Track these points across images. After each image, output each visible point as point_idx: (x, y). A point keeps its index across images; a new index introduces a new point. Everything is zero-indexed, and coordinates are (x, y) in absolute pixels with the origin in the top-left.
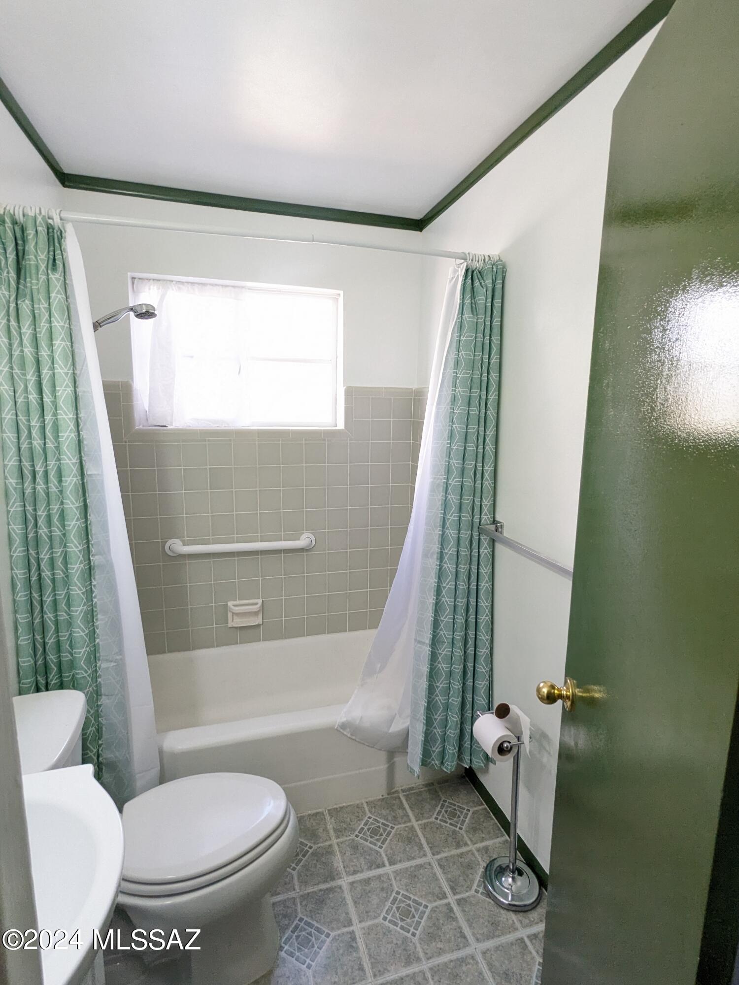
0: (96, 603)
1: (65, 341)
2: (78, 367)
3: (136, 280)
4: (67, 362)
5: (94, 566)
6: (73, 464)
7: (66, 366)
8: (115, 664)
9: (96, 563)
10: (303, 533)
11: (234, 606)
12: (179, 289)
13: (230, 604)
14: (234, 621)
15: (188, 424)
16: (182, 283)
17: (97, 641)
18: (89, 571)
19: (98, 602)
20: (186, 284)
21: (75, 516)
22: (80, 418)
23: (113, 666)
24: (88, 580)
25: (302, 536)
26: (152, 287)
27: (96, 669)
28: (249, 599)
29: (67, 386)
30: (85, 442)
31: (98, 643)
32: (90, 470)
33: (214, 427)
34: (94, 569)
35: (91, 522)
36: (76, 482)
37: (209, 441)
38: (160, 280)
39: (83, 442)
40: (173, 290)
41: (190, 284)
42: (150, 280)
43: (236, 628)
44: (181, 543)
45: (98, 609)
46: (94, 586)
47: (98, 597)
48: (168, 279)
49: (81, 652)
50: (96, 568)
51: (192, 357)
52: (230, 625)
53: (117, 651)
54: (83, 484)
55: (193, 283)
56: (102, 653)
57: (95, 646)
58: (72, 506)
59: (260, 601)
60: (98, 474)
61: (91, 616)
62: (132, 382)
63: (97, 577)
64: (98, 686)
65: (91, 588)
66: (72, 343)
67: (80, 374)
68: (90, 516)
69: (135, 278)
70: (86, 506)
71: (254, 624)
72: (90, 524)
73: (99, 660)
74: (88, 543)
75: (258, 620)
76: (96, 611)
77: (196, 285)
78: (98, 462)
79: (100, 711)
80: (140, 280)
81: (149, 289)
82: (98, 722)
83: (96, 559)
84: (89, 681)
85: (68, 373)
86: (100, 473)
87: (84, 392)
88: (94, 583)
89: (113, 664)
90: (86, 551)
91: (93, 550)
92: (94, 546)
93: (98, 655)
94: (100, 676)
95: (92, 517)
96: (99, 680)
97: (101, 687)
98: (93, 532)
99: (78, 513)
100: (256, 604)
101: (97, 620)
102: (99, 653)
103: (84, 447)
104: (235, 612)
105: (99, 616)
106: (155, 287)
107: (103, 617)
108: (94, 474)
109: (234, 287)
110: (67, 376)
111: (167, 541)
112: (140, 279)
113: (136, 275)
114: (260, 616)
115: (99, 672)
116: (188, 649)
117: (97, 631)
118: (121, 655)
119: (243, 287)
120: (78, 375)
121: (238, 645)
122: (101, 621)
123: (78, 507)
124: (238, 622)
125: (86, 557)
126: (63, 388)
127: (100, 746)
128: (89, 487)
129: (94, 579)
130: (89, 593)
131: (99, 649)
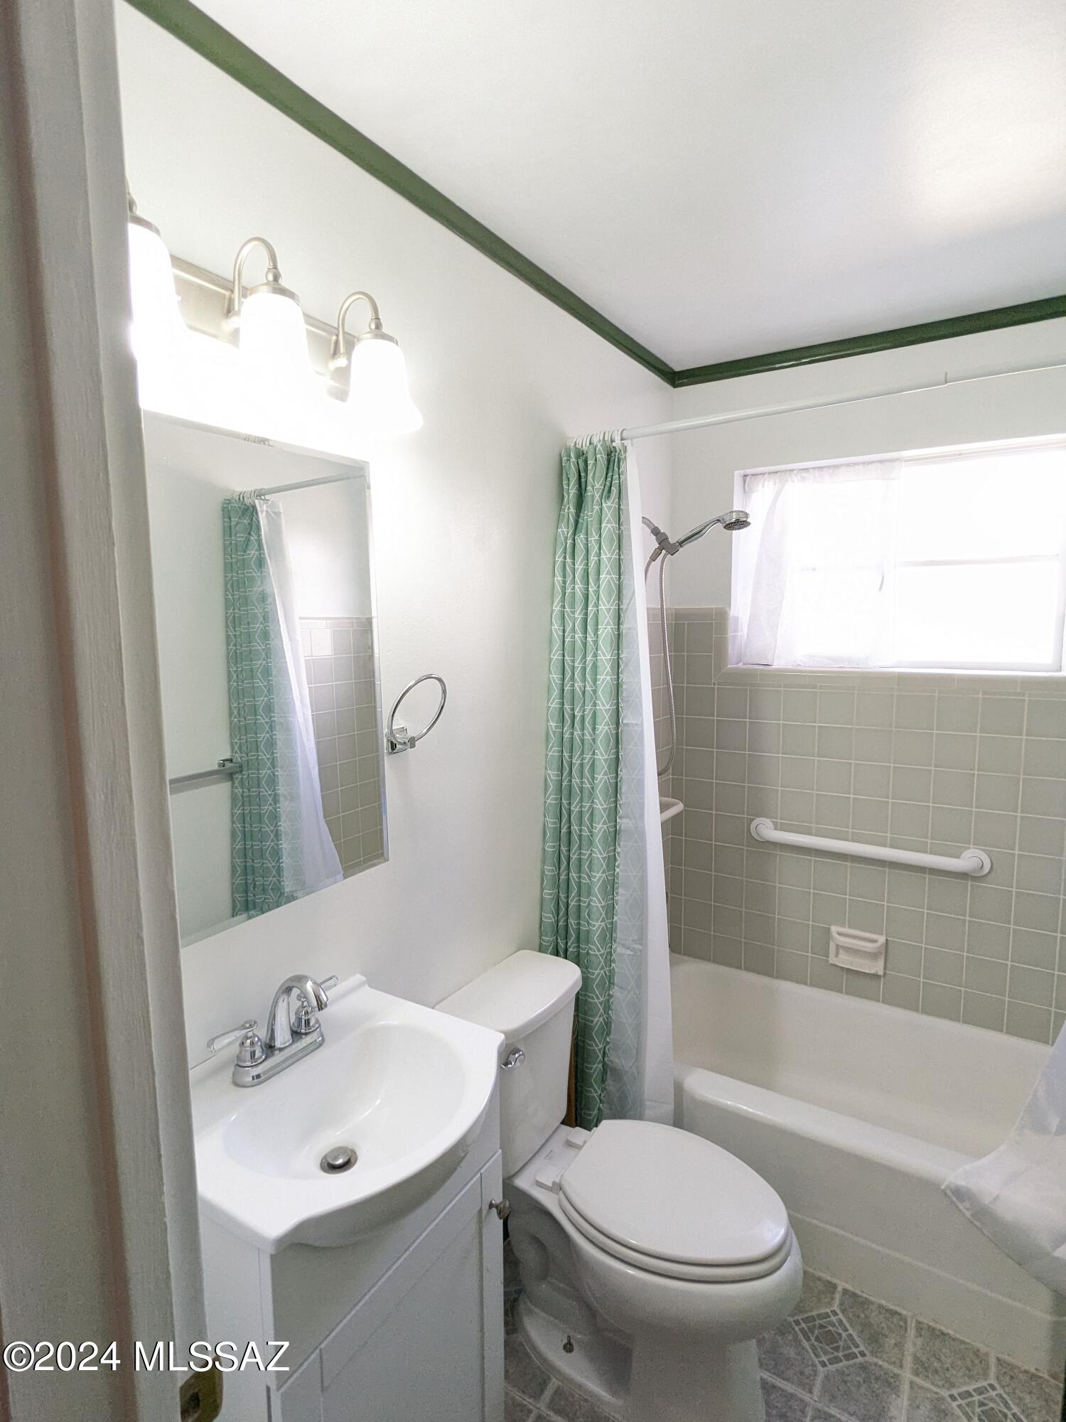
0: (618, 873)
1: (611, 575)
2: (625, 601)
3: (748, 478)
4: (610, 597)
5: (620, 830)
6: (606, 710)
7: (609, 602)
8: (631, 953)
9: (623, 828)
10: (969, 848)
11: (839, 934)
12: (803, 479)
13: (834, 929)
14: (840, 956)
15: (799, 663)
16: (806, 470)
17: (615, 918)
18: (614, 835)
19: (620, 873)
20: (811, 471)
21: (603, 769)
22: (621, 659)
23: (629, 955)
24: (612, 844)
25: (965, 853)
26: (766, 483)
27: (611, 952)
28: (864, 931)
29: (608, 623)
30: (624, 687)
31: (616, 922)
32: (627, 718)
33: (835, 667)
34: (619, 834)
35: (621, 778)
36: (607, 731)
37: (821, 687)
38: (777, 472)
39: (622, 687)
40: (793, 482)
41: (817, 470)
42: (765, 474)
43: (842, 968)
44: (771, 825)
45: (620, 881)
46: (618, 853)
47: (620, 867)
48: (789, 469)
49: (597, 926)
50: (622, 833)
51: (814, 569)
52: (831, 962)
53: (636, 937)
54: (617, 734)
55: (821, 468)
56: (619, 935)
57: (612, 923)
58: (601, 758)
59: (882, 939)
60: (636, 724)
61: (610, 887)
62: (728, 609)
63: (622, 844)
64: (612, 972)
65: (615, 855)
66: (620, 575)
67: (627, 609)
68: (621, 771)
69: (747, 476)
70: (617, 759)
71: (867, 971)
72: (620, 781)
73: (615, 941)
74: (616, 802)
75: (877, 967)
76: (617, 883)
77: (826, 469)
78: (638, 711)
79: (611, 1001)
80: (753, 477)
81: (763, 486)
82: (608, 1014)
83: (623, 823)
84: (600, 962)
85: (610, 609)
86: (639, 723)
87: (629, 629)
88: (618, 850)
89: (629, 952)
90: (613, 812)
91: (621, 812)
92: (622, 806)
93: (614, 935)
94: (614, 961)
95: (623, 773)
96: (613, 965)
97: (614, 975)
98: (623, 790)
99: (606, 766)
100: (874, 941)
101: (617, 893)
102: (616, 933)
103: (622, 692)
104: (841, 944)
105: (621, 891)
106: (771, 483)
107: (623, 892)
108: (632, 724)
109: (881, 462)
110: (608, 613)
111: (754, 819)
112: (753, 475)
113: (749, 471)
114: (881, 963)
115: (614, 956)
116: (769, 974)
117: (616, 907)
118: (641, 944)
119: (897, 459)
120: (624, 610)
121: (841, 995)
122: (622, 895)
123: (607, 759)
124: (844, 960)
125: (612, 817)
126: (604, 626)
127: (608, 1043)
128: (624, 738)
129: (619, 845)
130: (612, 861)
131: (616, 929)
